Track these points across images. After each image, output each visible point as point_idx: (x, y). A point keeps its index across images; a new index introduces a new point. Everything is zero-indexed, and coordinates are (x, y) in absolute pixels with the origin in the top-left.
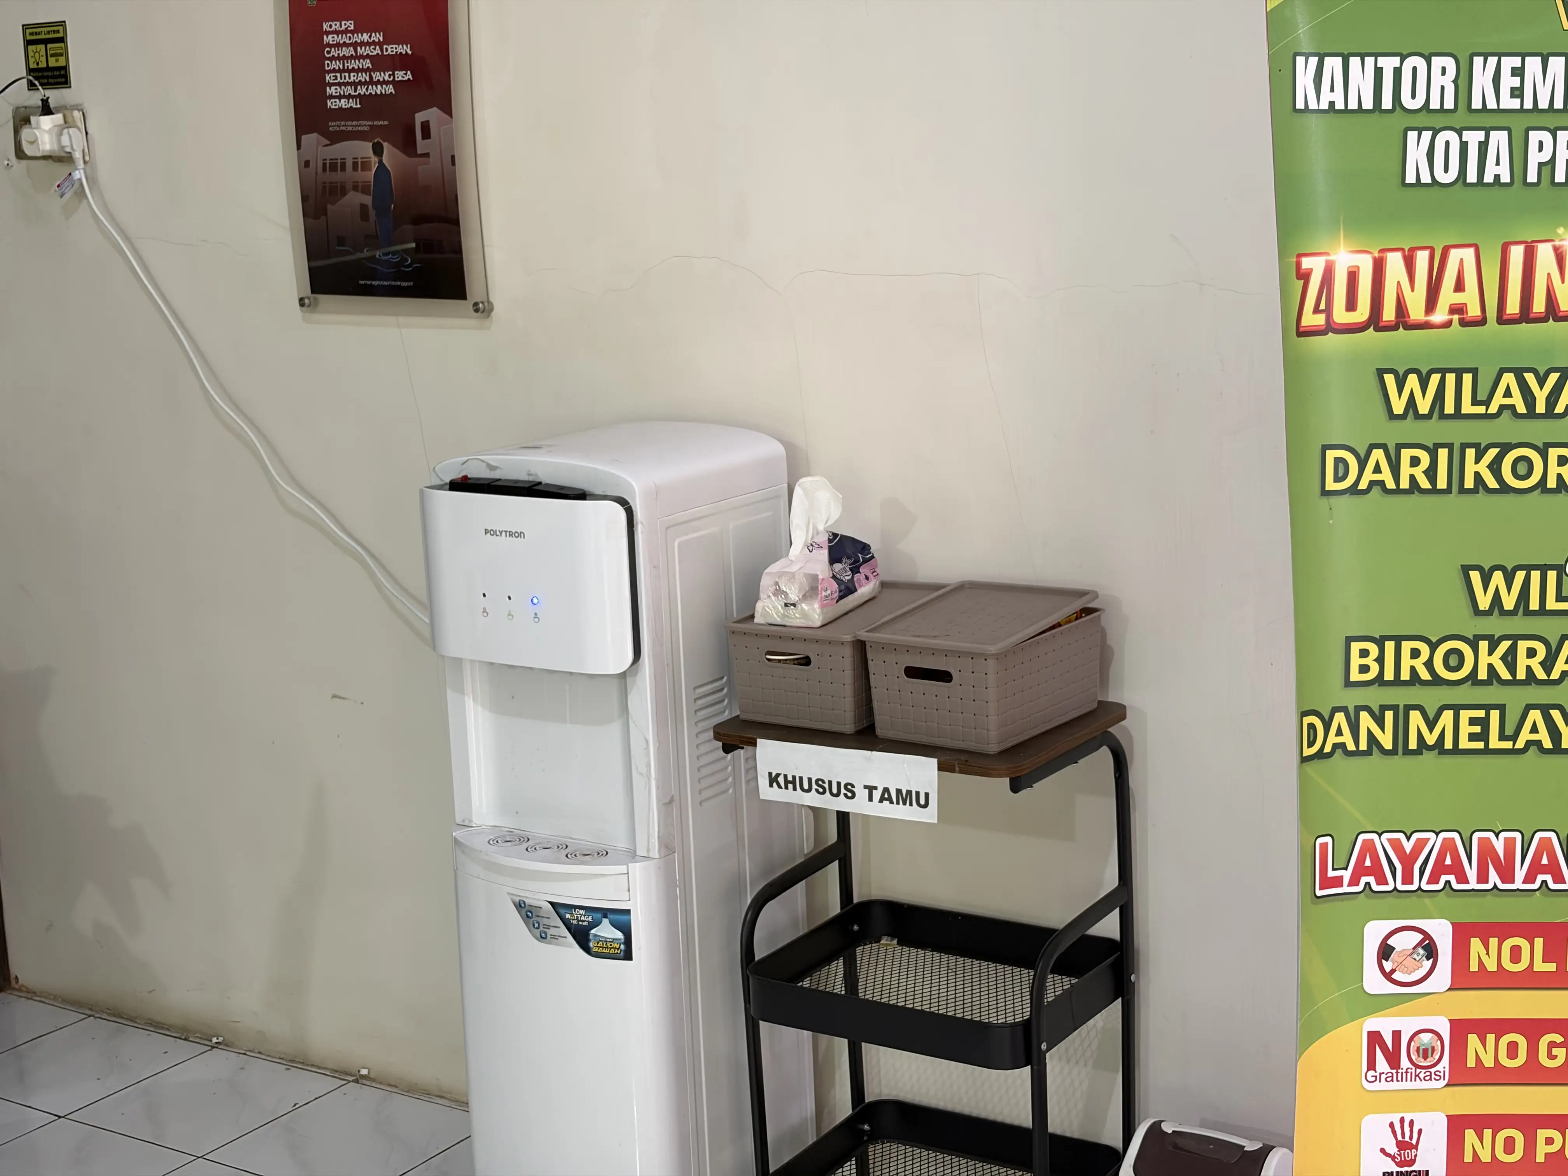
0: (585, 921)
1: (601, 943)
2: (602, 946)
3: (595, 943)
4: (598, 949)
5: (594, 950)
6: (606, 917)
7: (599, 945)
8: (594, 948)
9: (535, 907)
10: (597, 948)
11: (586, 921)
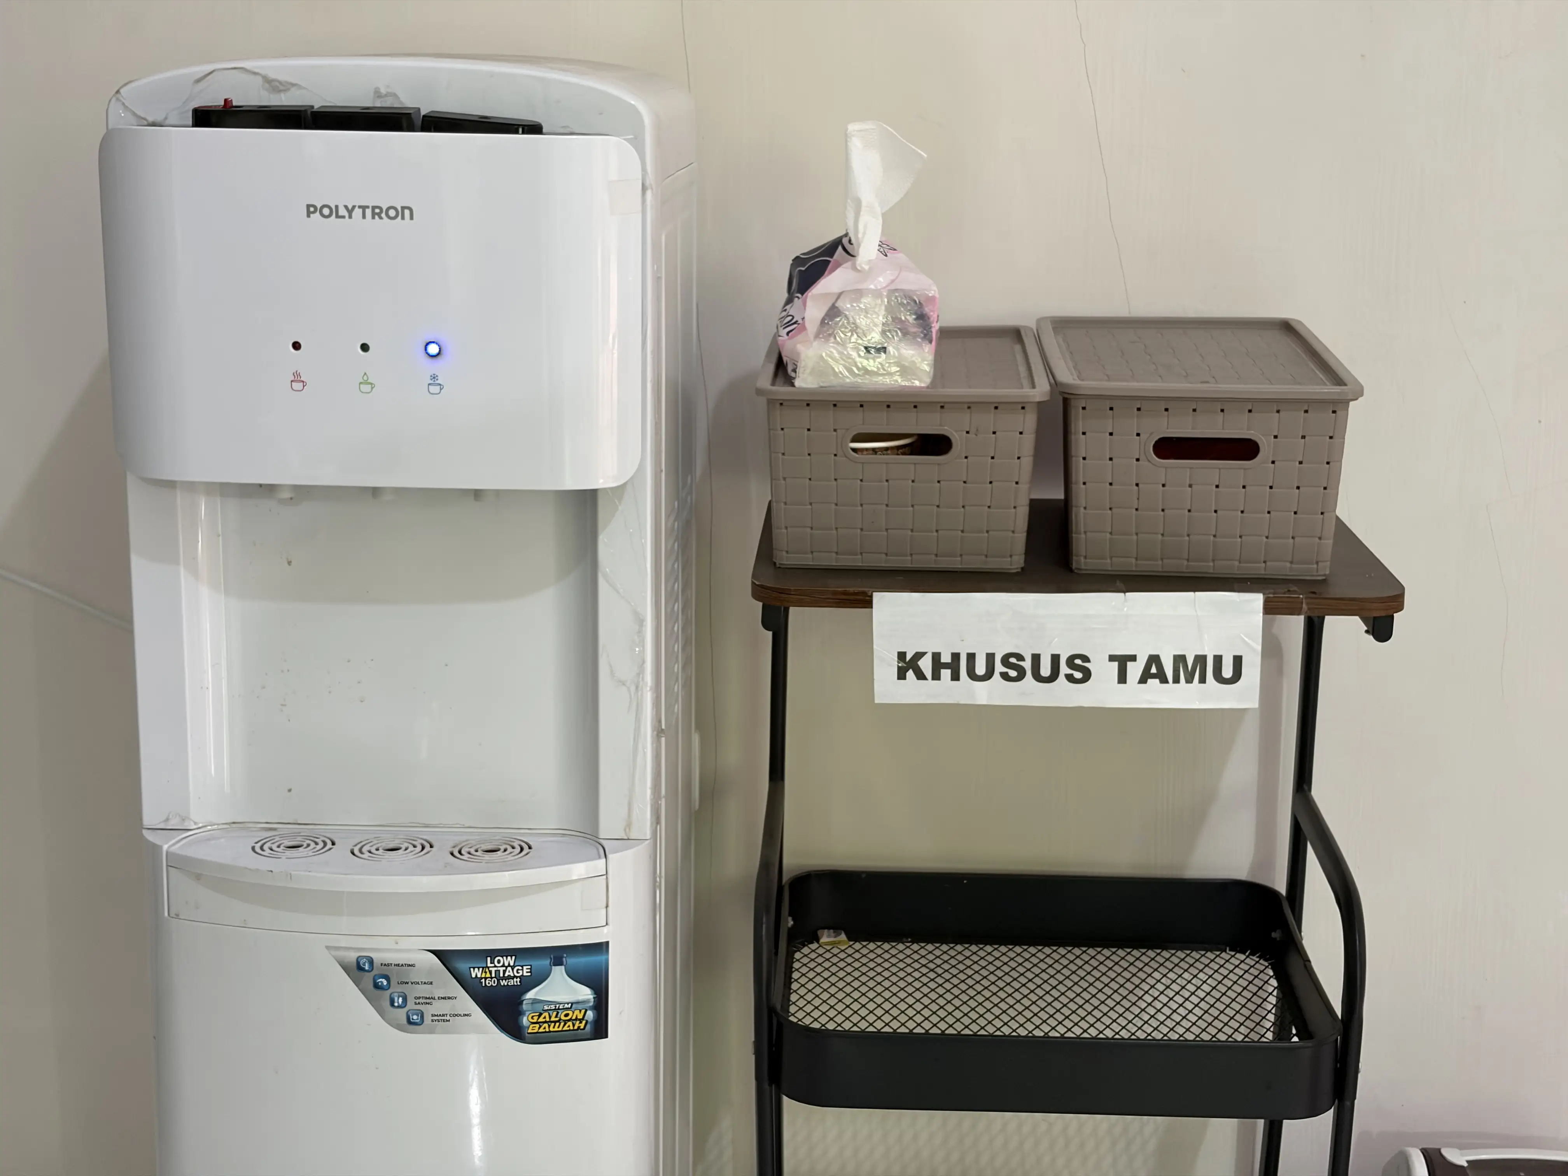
0: (513, 978)
1: (546, 1014)
2: (548, 1019)
3: (532, 1018)
4: (540, 1027)
5: (530, 1031)
6: (558, 962)
7: (541, 1020)
8: (531, 1028)
9: (398, 965)
10: (538, 1026)
11: (517, 977)
